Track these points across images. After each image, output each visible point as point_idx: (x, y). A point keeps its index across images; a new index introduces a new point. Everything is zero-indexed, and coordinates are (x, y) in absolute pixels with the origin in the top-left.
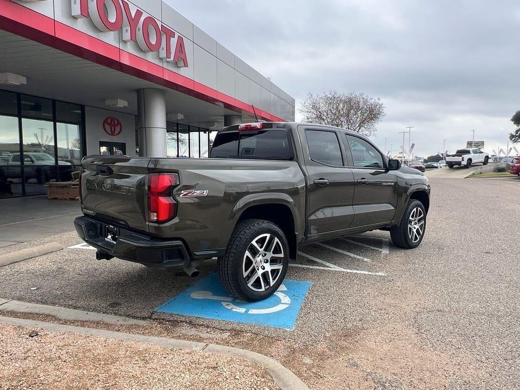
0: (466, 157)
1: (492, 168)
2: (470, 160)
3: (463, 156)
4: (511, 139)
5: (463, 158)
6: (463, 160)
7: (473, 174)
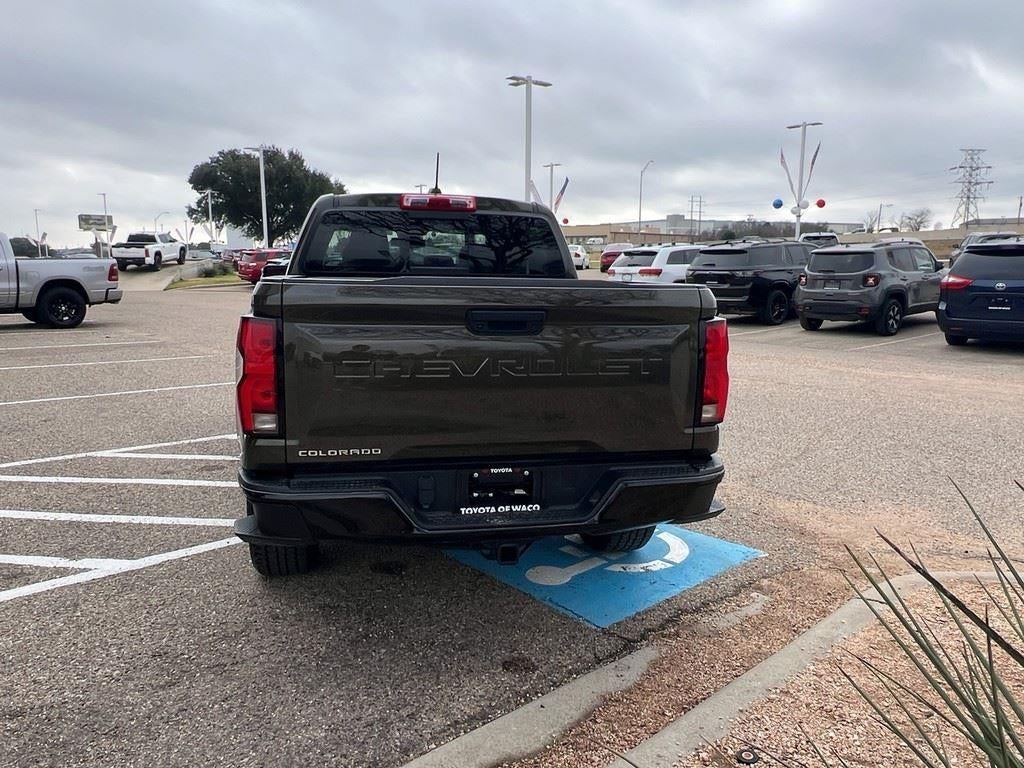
0: (152, 248)
1: (196, 269)
2: (158, 254)
3: (146, 247)
4: (191, 216)
5: (147, 251)
6: (147, 255)
7: (173, 282)
